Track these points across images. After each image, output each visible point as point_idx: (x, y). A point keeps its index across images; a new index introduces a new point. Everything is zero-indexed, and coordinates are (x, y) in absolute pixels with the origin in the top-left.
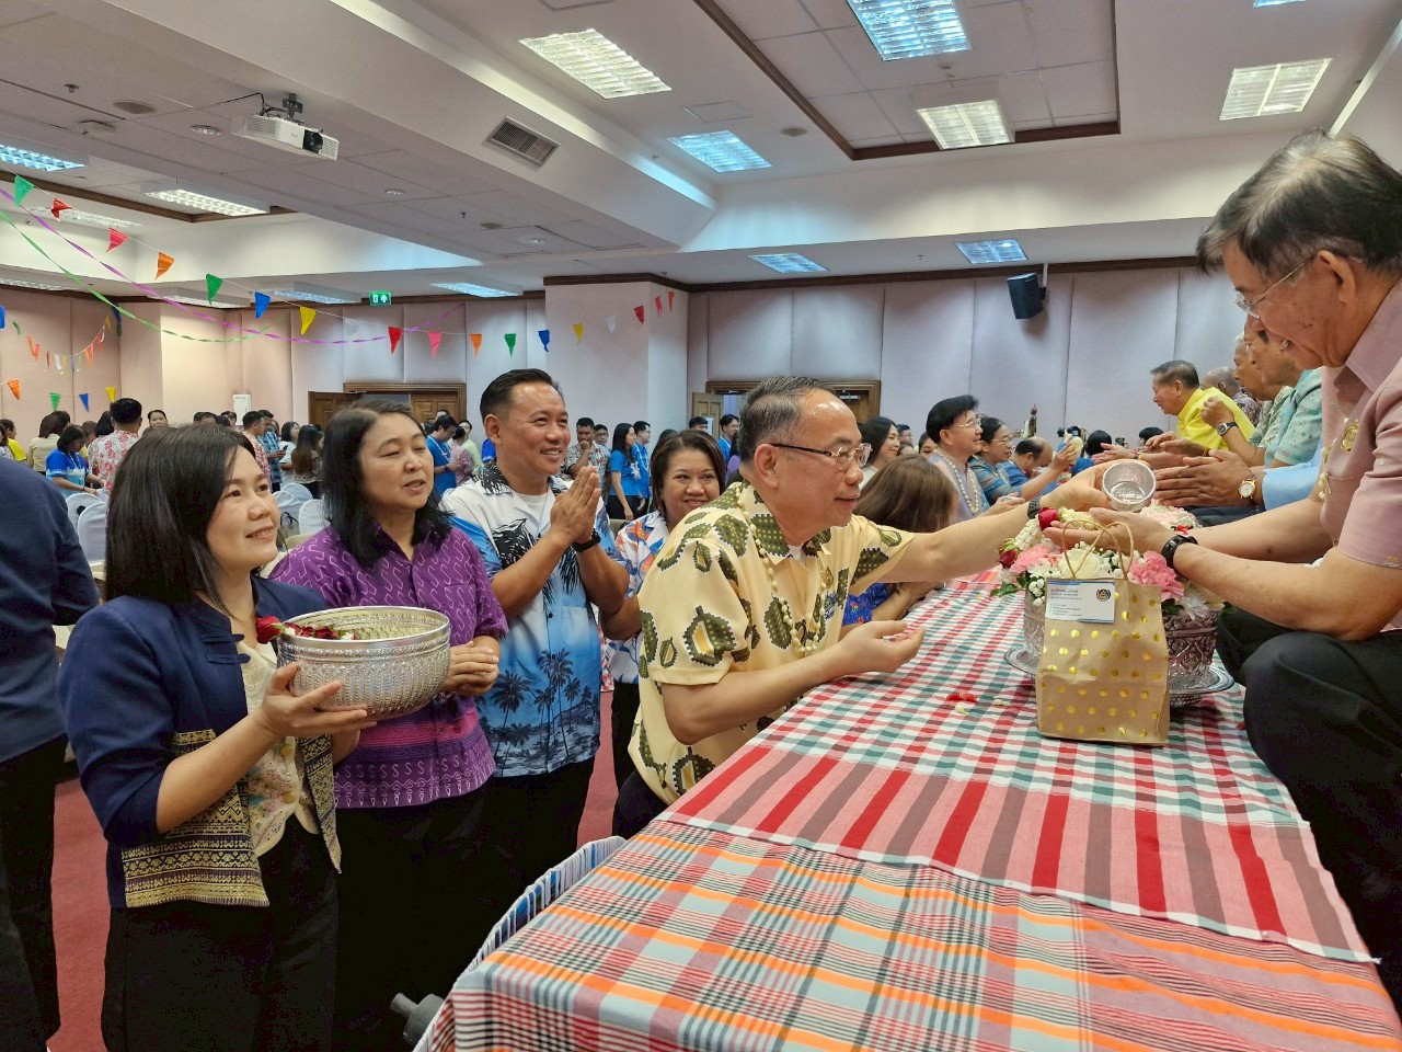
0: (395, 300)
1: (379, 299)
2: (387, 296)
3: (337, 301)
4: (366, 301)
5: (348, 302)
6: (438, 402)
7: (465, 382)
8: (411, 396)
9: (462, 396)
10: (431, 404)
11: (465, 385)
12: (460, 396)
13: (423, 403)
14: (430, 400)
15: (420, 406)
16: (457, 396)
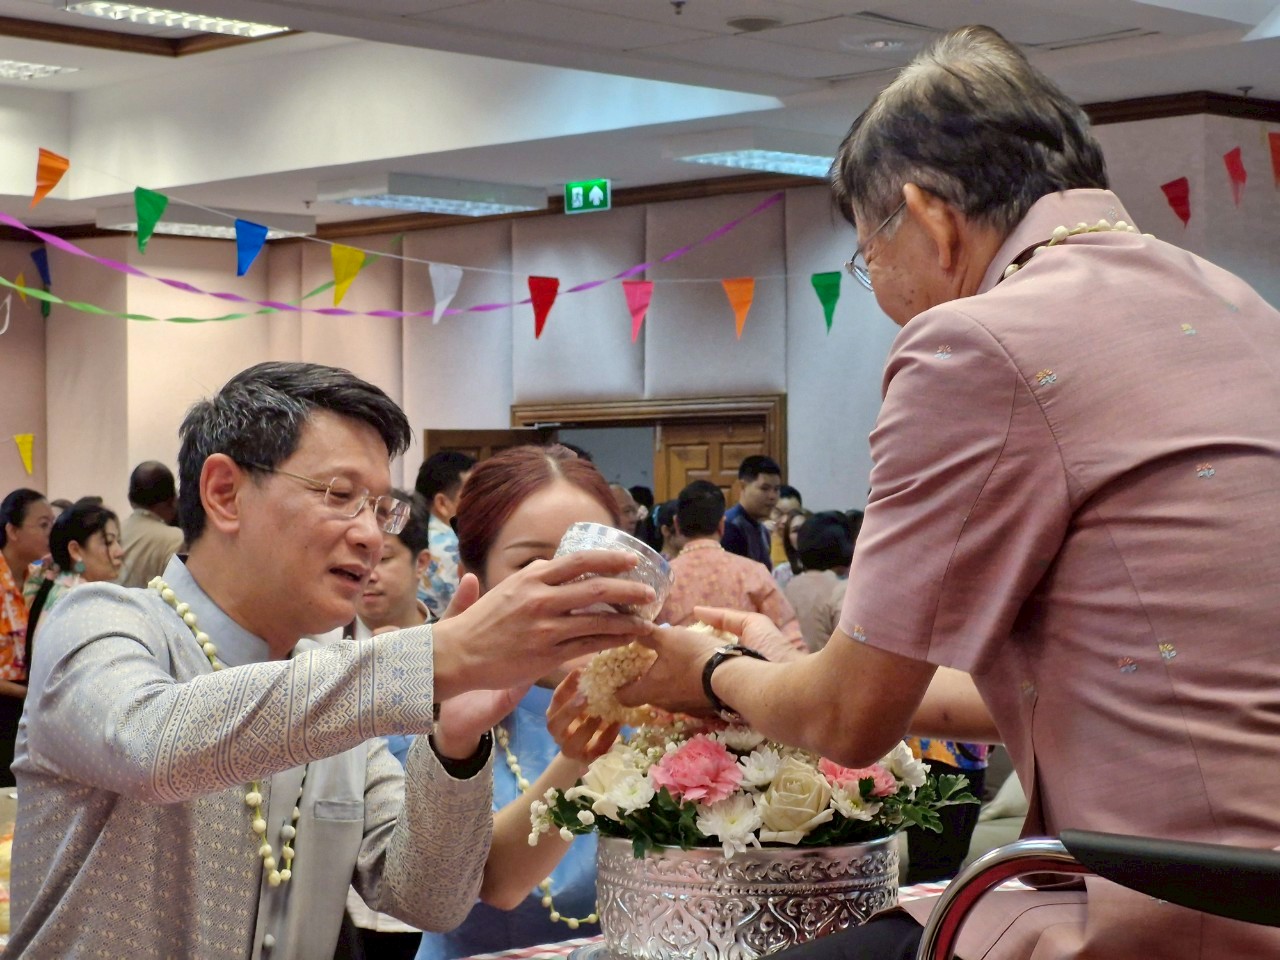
0: (622, 197)
1: (586, 195)
2: (603, 188)
3: (495, 209)
4: (558, 204)
5: (521, 209)
6: (722, 444)
7: (784, 390)
8: (663, 431)
9: (775, 424)
10: (708, 450)
11: (783, 399)
12: (772, 428)
13: (689, 448)
14: (706, 440)
15: (682, 456)
16: (764, 427)
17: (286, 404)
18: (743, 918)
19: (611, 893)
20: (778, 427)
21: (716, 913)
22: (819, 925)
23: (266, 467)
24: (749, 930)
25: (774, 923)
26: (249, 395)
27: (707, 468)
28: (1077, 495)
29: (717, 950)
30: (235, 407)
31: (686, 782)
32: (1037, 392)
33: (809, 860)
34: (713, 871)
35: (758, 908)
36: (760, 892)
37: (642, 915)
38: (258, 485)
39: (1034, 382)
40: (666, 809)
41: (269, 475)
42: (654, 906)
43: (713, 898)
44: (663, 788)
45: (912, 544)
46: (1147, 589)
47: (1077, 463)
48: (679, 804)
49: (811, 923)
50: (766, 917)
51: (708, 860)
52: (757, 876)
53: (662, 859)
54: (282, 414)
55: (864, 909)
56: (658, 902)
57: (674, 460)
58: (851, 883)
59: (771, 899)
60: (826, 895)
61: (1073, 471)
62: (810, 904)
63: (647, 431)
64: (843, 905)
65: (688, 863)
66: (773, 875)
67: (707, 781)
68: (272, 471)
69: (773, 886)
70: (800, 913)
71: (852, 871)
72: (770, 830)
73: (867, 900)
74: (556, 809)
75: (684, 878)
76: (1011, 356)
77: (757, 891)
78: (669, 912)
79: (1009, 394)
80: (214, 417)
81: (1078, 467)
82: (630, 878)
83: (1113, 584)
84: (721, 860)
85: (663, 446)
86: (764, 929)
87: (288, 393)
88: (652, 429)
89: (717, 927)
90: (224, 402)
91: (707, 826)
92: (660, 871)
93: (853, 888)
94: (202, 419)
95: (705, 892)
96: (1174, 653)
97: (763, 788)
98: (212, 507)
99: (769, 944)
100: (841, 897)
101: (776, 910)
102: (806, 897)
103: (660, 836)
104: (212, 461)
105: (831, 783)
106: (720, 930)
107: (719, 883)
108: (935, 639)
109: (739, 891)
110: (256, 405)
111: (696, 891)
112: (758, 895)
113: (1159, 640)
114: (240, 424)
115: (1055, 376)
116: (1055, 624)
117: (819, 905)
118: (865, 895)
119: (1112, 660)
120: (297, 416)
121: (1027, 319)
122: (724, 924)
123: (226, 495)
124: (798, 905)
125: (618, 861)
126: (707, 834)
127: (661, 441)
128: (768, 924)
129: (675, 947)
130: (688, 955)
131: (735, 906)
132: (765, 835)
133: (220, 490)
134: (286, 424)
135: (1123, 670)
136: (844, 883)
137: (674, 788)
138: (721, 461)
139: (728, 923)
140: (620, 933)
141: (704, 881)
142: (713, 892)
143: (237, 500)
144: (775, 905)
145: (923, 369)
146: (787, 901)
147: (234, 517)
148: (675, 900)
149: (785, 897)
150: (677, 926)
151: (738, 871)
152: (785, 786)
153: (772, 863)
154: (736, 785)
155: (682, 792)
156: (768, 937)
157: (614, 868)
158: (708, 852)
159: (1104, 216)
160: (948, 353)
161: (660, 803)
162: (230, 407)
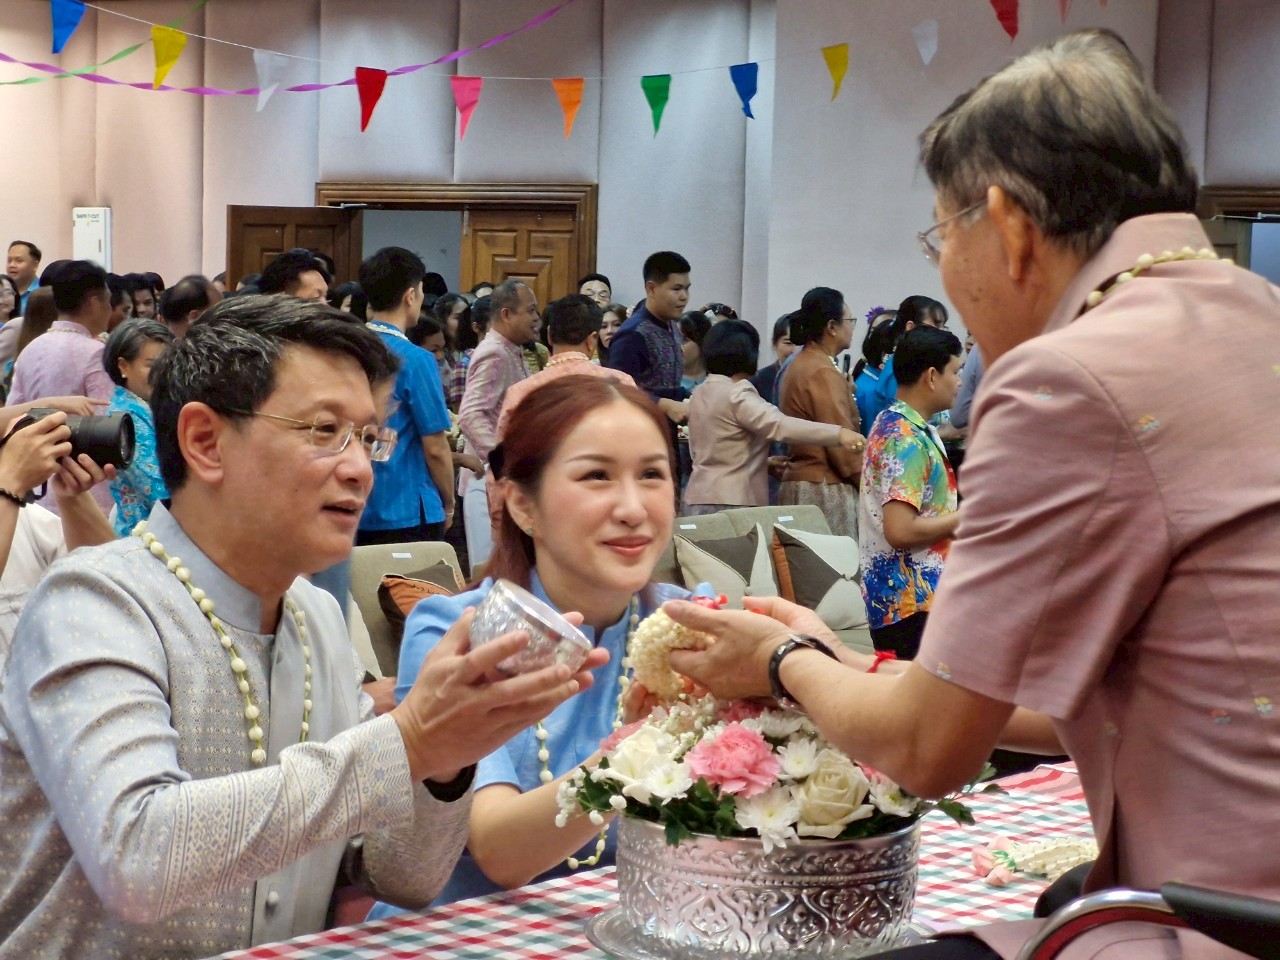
6: (531, 231)
7: (596, 182)
8: (470, 215)
9: (585, 216)
10: (515, 237)
11: (595, 189)
12: (582, 218)
13: (497, 234)
14: (516, 227)
15: (489, 242)
16: (574, 217)
17: (257, 343)
18: (776, 909)
19: (638, 875)
20: (588, 218)
21: (748, 902)
22: (850, 915)
23: (247, 412)
24: (783, 921)
25: (807, 914)
26: (218, 337)
27: (514, 256)
28: (1179, 543)
29: (749, 938)
30: (204, 351)
31: (725, 773)
32: (1140, 438)
33: (843, 852)
34: (749, 862)
35: (792, 899)
36: (794, 883)
37: (671, 900)
38: (238, 429)
39: (1136, 428)
40: (703, 800)
41: (250, 419)
42: (684, 893)
43: (747, 889)
44: (701, 779)
45: (1004, 586)
46: (1244, 641)
47: (1178, 512)
48: (717, 796)
49: (844, 913)
50: (800, 909)
51: (743, 850)
52: (793, 868)
53: (695, 847)
54: (256, 354)
55: (891, 898)
56: (690, 889)
57: (481, 245)
58: (881, 874)
59: (805, 891)
60: (858, 886)
61: (1174, 519)
62: (843, 896)
63: (455, 215)
64: (873, 895)
65: (722, 853)
66: (808, 868)
67: (745, 772)
68: (252, 415)
69: (807, 878)
70: (832, 904)
71: (883, 862)
72: (808, 824)
73: (895, 888)
74: (584, 790)
75: (718, 868)
76: (1114, 400)
77: (791, 883)
78: (702, 899)
79: (1109, 438)
80: (184, 362)
81: (1181, 515)
82: (659, 863)
83: (1207, 636)
84: (757, 852)
85: (471, 230)
86: (796, 919)
87: (258, 331)
88: (460, 213)
89: (750, 917)
90: (193, 347)
91: (745, 819)
92: (693, 858)
93: (883, 879)
94: (171, 365)
95: (739, 882)
96: (1269, 707)
97: (801, 781)
98: (193, 457)
99: (801, 934)
100: (871, 887)
101: (809, 901)
102: (838, 889)
103: (692, 824)
104: (187, 410)
105: (869, 777)
106: (753, 919)
107: (754, 874)
108: (1023, 681)
109: (773, 882)
110: (226, 347)
111: (730, 881)
112: (793, 887)
113: (1255, 693)
114: (212, 368)
115: (1157, 423)
116: (1147, 670)
117: (851, 896)
118: (893, 884)
119: (1206, 711)
120: (271, 355)
121: (1128, 362)
122: (757, 914)
123: (206, 443)
124: (831, 897)
125: (646, 844)
126: (745, 827)
127: (469, 226)
128: (801, 915)
129: (705, 933)
130: (719, 943)
131: (769, 897)
132: (803, 829)
133: (199, 438)
134: (261, 365)
135: (1217, 720)
136: (875, 874)
137: (711, 778)
138: (528, 250)
139: (762, 914)
140: (646, 915)
141: (738, 871)
142: (748, 883)
143: (218, 448)
144: (809, 897)
145: (1021, 409)
146: (820, 893)
147: (217, 465)
148: (707, 888)
149: (818, 889)
150: (710, 914)
151: (773, 862)
152: (824, 780)
153: (808, 856)
154: (775, 777)
155: (719, 783)
156: (801, 928)
157: (641, 850)
158: (743, 843)
159: (1188, 242)
160: (1049, 394)
161: (697, 793)
162: (199, 351)
